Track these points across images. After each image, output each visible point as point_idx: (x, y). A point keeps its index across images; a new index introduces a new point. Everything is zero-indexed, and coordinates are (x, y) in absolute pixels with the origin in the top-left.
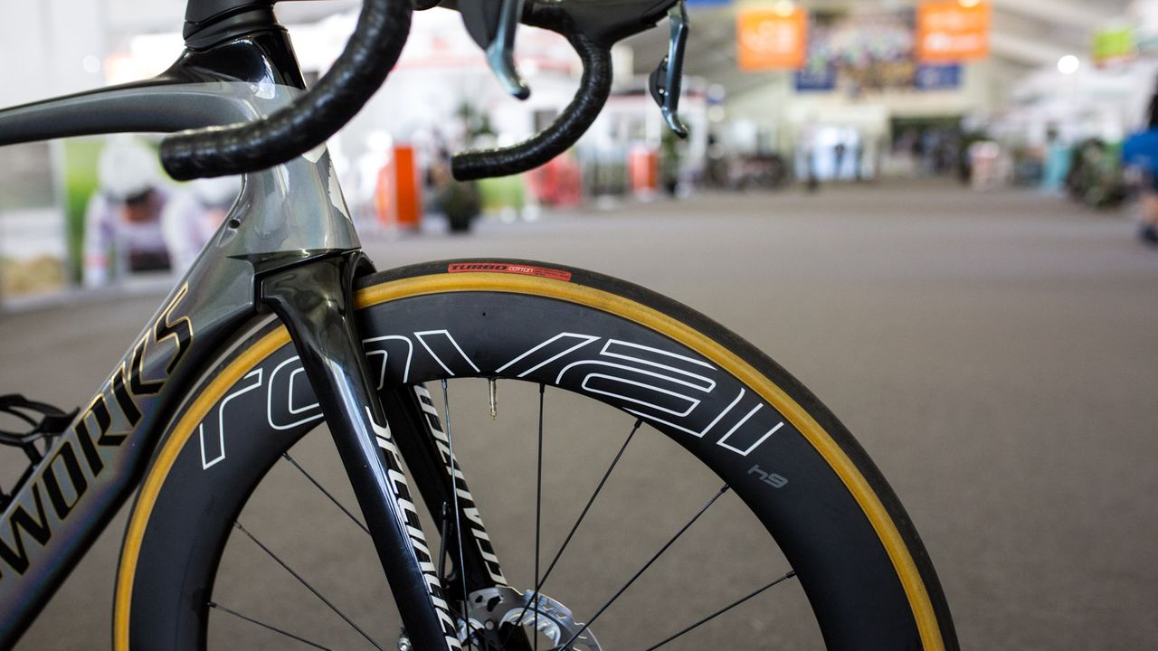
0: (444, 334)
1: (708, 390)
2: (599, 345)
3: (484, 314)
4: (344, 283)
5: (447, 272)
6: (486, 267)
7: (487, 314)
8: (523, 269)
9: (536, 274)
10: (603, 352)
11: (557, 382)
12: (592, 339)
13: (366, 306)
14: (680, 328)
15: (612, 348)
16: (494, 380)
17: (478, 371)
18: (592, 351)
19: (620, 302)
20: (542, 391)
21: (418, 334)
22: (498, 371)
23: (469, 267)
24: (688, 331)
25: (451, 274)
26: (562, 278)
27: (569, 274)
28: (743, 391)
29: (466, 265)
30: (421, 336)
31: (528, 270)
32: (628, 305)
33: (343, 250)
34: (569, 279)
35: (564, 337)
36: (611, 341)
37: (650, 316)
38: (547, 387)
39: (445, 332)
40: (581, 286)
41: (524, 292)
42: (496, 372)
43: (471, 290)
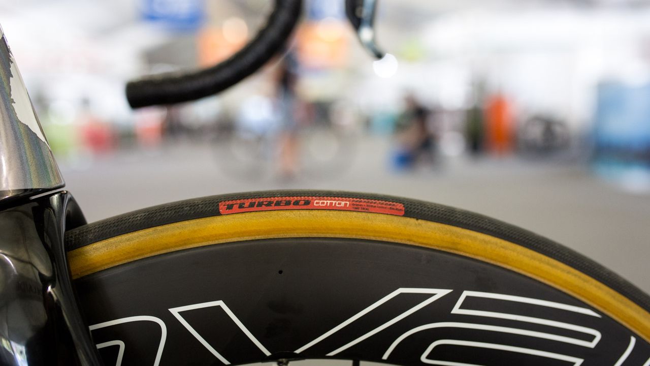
0: (219, 307)
1: (592, 345)
2: (449, 301)
3: (281, 272)
4: (47, 241)
5: (218, 214)
6: (278, 204)
7: (284, 272)
8: (335, 202)
9: (356, 209)
10: (456, 310)
11: (385, 357)
12: (440, 293)
14: (553, 266)
15: (470, 303)
16: (286, 363)
17: (267, 353)
18: (441, 310)
19: (475, 239)
21: (175, 311)
22: (298, 351)
23: (252, 205)
24: (563, 270)
25: (224, 217)
26: (393, 212)
27: (400, 206)
28: (633, 340)
29: (247, 203)
30: (181, 313)
31: (343, 203)
32: (486, 242)
33: (37, 192)
34: (403, 213)
35: (401, 295)
36: (466, 293)
37: (515, 254)
39: (220, 303)
40: (420, 221)
41: (338, 235)
42: (296, 354)
43: (258, 237)
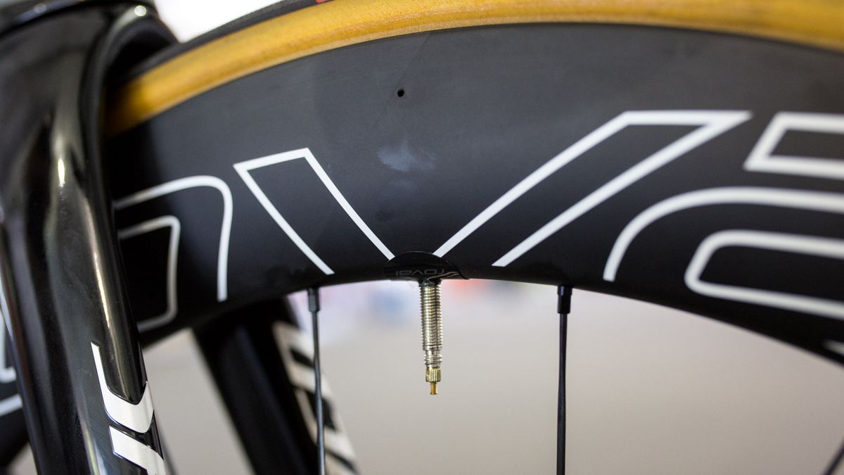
0: (303, 161)
2: (745, 138)
3: (401, 93)
7: (407, 92)
10: (757, 162)
11: (610, 274)
12: (717, 122)
13: (144, 116)
15: (792, 144)
16: (436, 282)
17: (390, 256)
20: (564, 307)
21: (243, 169)
25: (321, 7)
30: (251, 172)
36: (783, 122)
38: (578, 295)
39: (305, 153)
41: (508, 18)
42: (436, 257)
43: (372, 37)
